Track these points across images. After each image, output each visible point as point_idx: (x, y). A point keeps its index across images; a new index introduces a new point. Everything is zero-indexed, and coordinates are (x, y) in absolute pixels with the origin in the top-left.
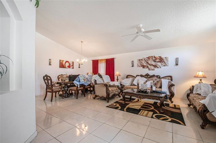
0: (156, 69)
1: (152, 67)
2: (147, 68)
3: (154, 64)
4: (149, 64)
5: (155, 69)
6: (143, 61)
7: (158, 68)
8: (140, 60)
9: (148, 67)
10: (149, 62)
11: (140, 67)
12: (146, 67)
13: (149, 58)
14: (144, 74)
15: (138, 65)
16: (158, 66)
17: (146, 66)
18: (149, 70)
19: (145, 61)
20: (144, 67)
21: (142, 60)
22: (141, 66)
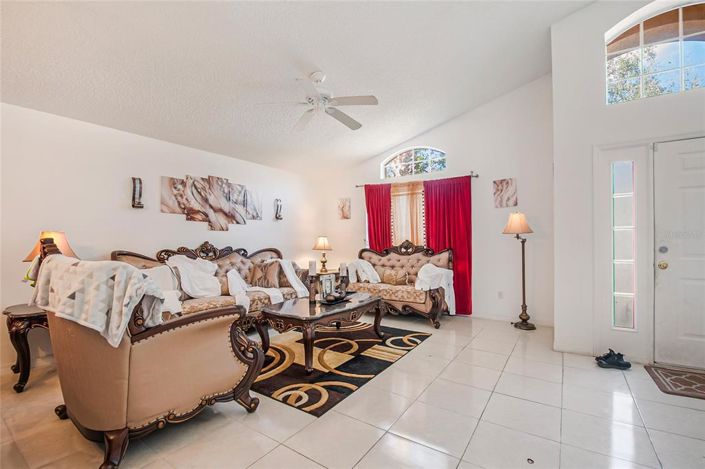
0: (232, 227)
1: (222, 220)
2: (203, 220)
3: (226, 210)
4: (211, 207)
5: (230, 226)
6: (188, 191)
7: (238, 223)
8: (173, 183)
9: (206, 218)
10: (212, 200)
11: (174, 212)
12: (199, 217)
13: (209, 180)
14: (193, 246)
15: (163, 203)
16: (238, 218)
17: (199, 212)
18: (212, 227)
19: (195, 191)
20: (190, 214)
21: (183, 183)
22: (178, 210)
